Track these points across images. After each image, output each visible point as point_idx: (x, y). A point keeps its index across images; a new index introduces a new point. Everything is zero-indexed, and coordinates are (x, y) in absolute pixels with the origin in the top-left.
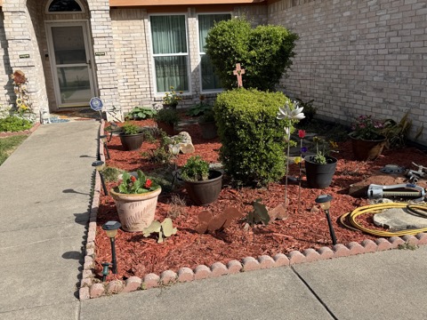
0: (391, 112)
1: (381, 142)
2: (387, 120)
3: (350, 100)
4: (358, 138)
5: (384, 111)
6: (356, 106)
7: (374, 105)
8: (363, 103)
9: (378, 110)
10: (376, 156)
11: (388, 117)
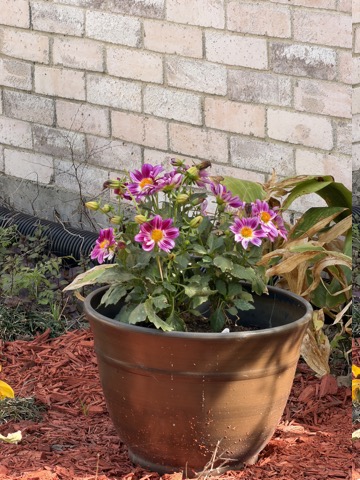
0: (320, 131)
1: (281, 338)
2: (303, 186)
3: (62, 50)
4: (135, 316)
5: (282, 124)
6: (103, 91)
7: (216, 82)
8: (148, 67)
9: (243, 118)
10: (257, 437)
11: (309, 166)
